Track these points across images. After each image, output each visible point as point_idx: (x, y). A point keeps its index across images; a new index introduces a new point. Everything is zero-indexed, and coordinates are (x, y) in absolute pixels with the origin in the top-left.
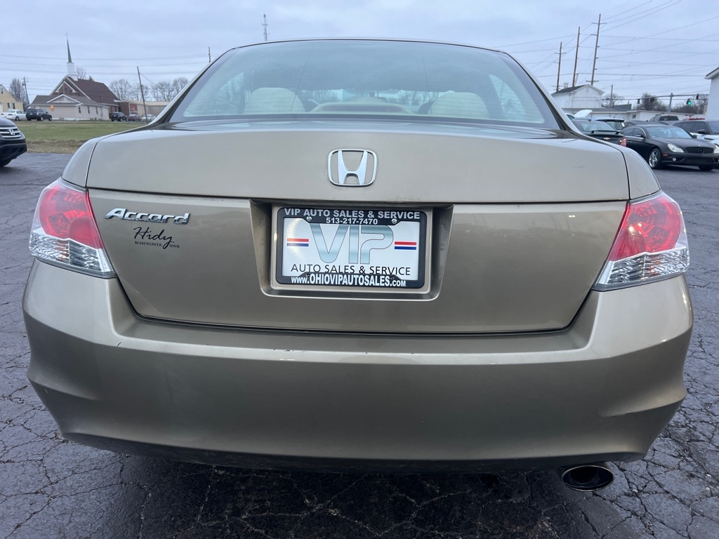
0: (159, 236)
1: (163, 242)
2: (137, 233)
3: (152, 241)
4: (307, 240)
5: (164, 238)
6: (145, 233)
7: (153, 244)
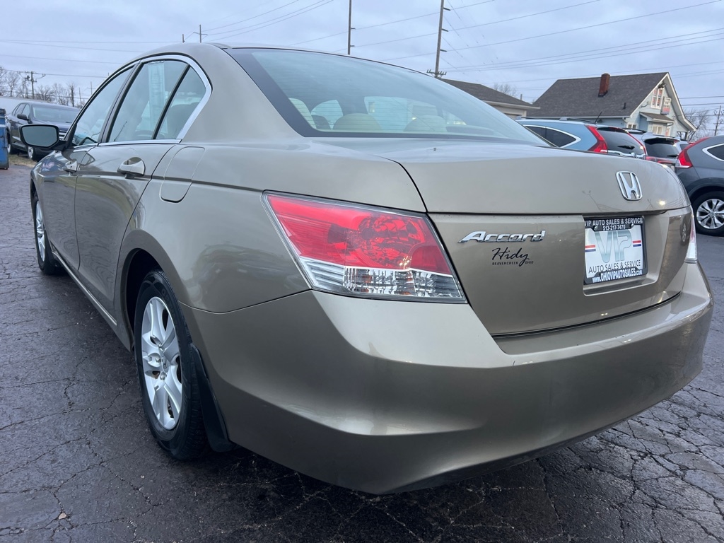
0: (517, 255)
1: (520, 260)
2: (496, 254)
3: (509, 260)
4: (594, 246)
5: (521, 256)
6: (504, 253)
7: (510, 263)
